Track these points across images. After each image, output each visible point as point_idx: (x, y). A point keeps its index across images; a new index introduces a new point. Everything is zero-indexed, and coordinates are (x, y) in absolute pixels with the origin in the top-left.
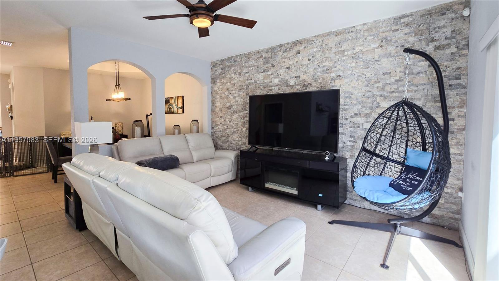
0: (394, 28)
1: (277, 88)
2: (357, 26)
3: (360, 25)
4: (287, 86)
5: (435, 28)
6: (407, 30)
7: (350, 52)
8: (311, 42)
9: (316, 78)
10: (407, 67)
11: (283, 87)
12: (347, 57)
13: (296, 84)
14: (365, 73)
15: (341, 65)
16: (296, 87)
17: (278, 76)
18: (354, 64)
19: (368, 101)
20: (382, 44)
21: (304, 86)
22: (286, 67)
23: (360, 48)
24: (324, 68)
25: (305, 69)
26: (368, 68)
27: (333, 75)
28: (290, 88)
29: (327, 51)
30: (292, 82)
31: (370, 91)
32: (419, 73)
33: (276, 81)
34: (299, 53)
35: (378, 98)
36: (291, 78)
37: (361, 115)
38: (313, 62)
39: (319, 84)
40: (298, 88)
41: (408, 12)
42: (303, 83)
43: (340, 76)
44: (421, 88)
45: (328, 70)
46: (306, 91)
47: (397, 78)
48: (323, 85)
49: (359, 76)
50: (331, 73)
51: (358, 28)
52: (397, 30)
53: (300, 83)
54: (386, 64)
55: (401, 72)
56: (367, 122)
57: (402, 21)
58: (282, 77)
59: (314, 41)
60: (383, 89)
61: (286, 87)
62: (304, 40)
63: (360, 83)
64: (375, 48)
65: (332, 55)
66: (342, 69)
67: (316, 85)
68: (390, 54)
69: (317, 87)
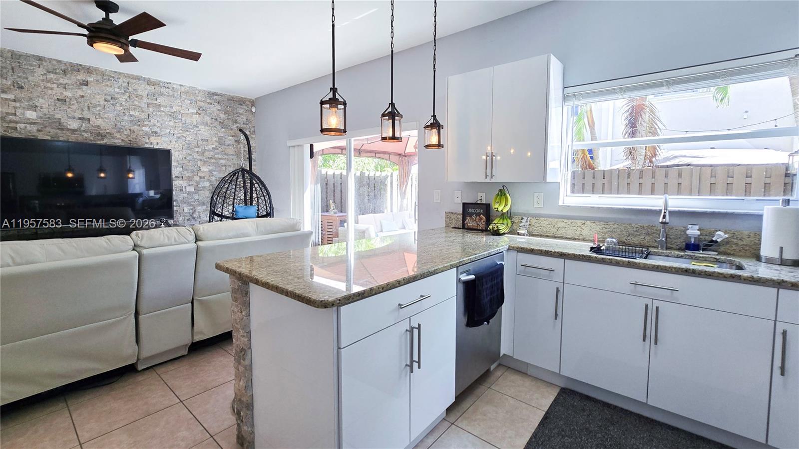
0: (208, 101)
1: (34, 128)
2: (174, 84)
3: (177, 84)
4: (62, 129)
5: (237, 113)
6: (218, 107)
7: (167, 109)
8: (108, 78)
9: (120, 128)
10: (220, 138)
11: (48, 129)
12: (163, 114)
13: (82, 129)
14: (185, 136)
15: (156, 121)
16: (83, 134)
17: (34, 108)
18: (172, 123)
19: (188, 164)
20: (199, 112)
21: (99, 134)
22: (56, 98)
23: (179, 108)
24: (132, 118)
25: (99, 110)
26: (187, 131)
27: (146, 129)
28: (68, 133)
29: (137, 99)
30: (74, 125)
31: (191, 155)
32: (229, 145)
33: (31, 115)
34: (86, 83)
35: (199, 162)
36: (69, 118)
37: (184, 178)
38: (113, 105)
39: (126, 137)
40: (87, 136)
41: (219, 92)
42: (97, 130)
43: (156, 133)
44: (232, 157)
45: (139, 122)
46: (102, 142)
47: (214, 146)
48: (133, 139)
49: (179, 137)
50: (143, 126)
51: (175, 86)
52: (211, 104)
53: (90, 129)
54: (204, 131)
55: (216, 141)
56: (189, 185)
57: (215, 97)
58: (45, 111)
59: (114, 77)
60: (203, 154)
61: (58, 131)
62: (96, 70)
63: (180, 145)
64: (193, 114)
65: (144, 106)
66: (158, 125)
67: (120, 137)
68: (207, 123)
69: (122, 140)
